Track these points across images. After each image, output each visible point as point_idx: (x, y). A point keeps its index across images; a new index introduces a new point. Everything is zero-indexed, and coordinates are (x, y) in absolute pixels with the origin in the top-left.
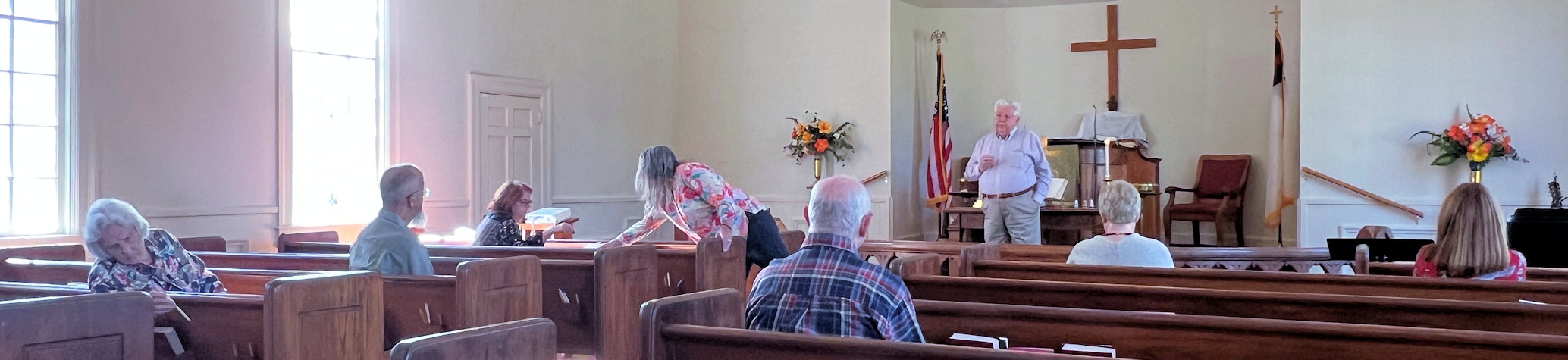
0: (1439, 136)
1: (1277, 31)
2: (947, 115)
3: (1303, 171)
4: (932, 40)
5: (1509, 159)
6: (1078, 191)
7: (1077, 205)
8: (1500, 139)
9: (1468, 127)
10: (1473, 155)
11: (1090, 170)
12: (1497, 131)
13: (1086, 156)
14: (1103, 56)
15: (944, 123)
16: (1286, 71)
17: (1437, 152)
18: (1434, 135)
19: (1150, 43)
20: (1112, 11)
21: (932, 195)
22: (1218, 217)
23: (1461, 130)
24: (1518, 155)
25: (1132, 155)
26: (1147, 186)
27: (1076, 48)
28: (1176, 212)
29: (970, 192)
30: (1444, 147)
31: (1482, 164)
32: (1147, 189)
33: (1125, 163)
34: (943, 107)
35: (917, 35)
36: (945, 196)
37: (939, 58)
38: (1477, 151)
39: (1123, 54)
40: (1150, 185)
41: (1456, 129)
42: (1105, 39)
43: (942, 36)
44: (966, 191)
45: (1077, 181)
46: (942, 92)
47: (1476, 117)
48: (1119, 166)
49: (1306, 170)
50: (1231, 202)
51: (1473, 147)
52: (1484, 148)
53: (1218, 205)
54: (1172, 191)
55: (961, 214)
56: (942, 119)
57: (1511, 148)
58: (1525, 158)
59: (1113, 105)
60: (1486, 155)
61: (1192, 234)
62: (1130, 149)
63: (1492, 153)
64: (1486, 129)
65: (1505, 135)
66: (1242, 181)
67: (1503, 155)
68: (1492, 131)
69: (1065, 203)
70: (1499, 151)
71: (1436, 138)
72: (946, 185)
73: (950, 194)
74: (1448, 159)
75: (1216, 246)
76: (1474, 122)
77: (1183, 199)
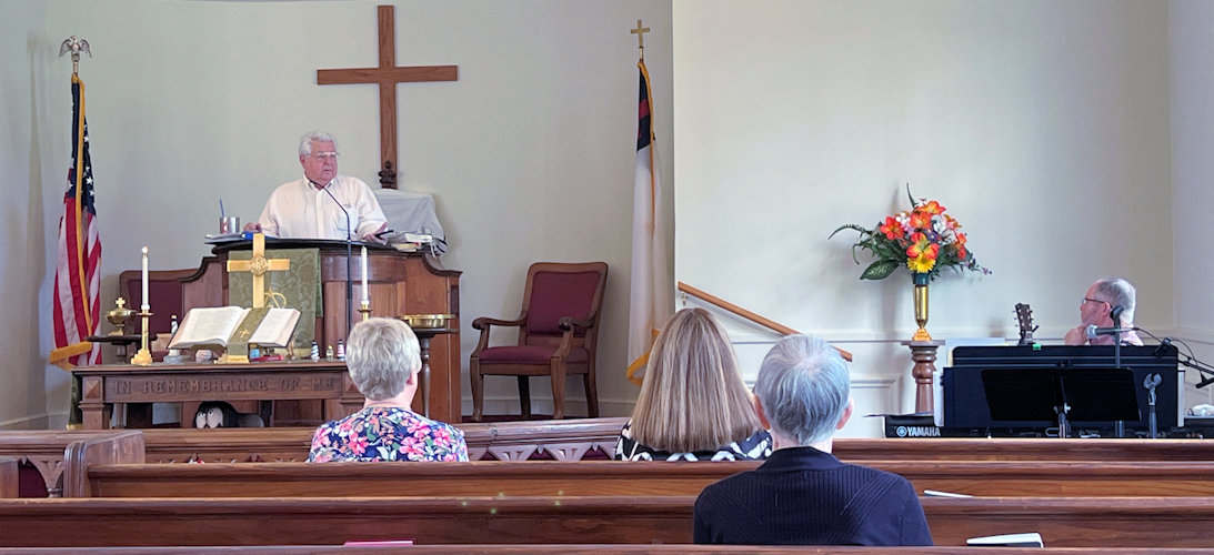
0: (870, 233)
1: (642, 61)
2: (92, 193)
3: (680, 289)
4: (62, 52)
5: (965, 268)
6: (320, 331)
7: (316, 356)
8: (953, 238)
9: (909, 219)
10: (916, 263)
11: (342, 292)
12: (947, 224)
13: (335, 264)
14: (369, 94)
15: (86, 208)
16: (655, 128)
17: (868, 258)
18: (863, 231)
19: (448, 74)
20: (386, 17)
21: (61, 339)
22: (554, 368)
23: (900, 224)
24: (977, 263)
25: (415, 264)
26: (435, 320)
27: (326, 77)
28: (488, 360)
29: (128, 336)
30: (880, 251)
31: (931, 275)
32: (435, 325)
33: (400, 280)
34: (84, 180)
35: (34, 45)
36: (86, 343)
37: (76, 89)
38: (921, 256)
39: (404, 90)
40: (440, 317)
41: (892, 221)
42: (375, 65)
43: (80, 49)
44: (120, 333)
45: (317, 313)
46: (82, 153)
47: (921, 204)
48: (391, 286)
49: (683, 288)
50: (578, 340)
51: (916, 249)
52: (929, 251)
53: (558, 347)
54: (482, 325)
55: (105, 376)
56: (81, 199)
57: (967, 252)
58: (986, 267)
59: (388, 178)
60: (933, 262)
61: (519, 398)
62: (410, 255)
63: (943, 259)
64: (935, 222)
65: (959, 231)
66: (594, 308)
67: (957, 263)
68: (941, 227)
69: (296, 351)
70: (952, 256)
71: (865, 237)
72: (89, 323)
73: (93, 340)
74: (881, 270)
75: (550, 418)
76: (917, 213)
77: (499, 338)
